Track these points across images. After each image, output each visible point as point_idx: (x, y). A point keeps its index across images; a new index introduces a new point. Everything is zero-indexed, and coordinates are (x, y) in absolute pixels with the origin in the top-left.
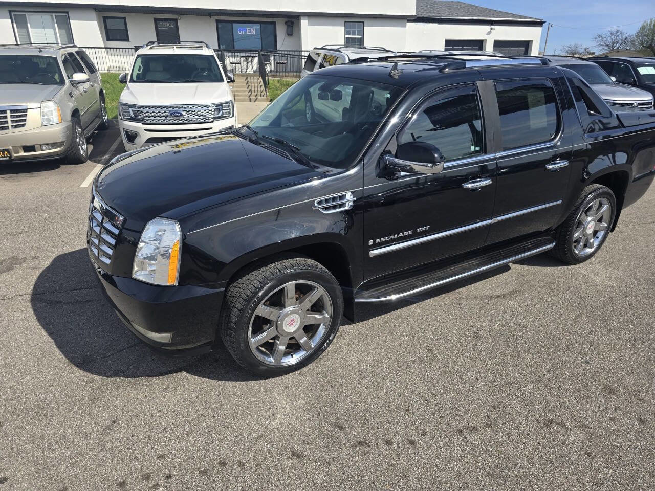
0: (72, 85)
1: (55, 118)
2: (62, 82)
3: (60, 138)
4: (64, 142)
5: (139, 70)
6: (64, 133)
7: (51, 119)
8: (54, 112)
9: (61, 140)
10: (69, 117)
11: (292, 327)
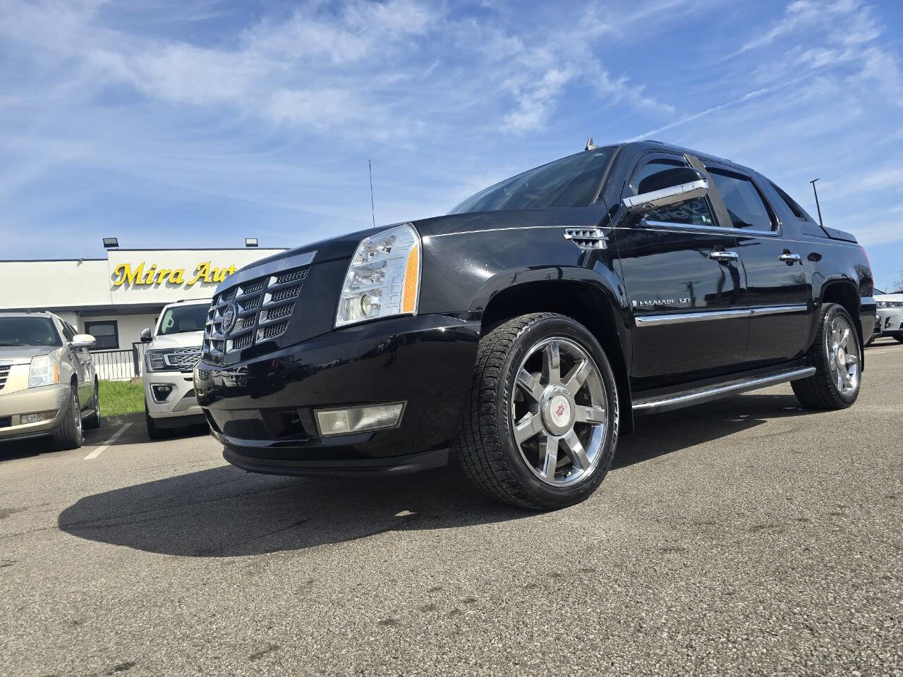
0: (71, 349)
1: (50, 378)
2: (59, 343)
3: (53, 404)
4: (57, 411)
5: (170, 323)
6: (60, 397)
7: (44, 379)
8: (49, 369)
9: (53, 408)
10: (68, 380)
11: (564, 415)
